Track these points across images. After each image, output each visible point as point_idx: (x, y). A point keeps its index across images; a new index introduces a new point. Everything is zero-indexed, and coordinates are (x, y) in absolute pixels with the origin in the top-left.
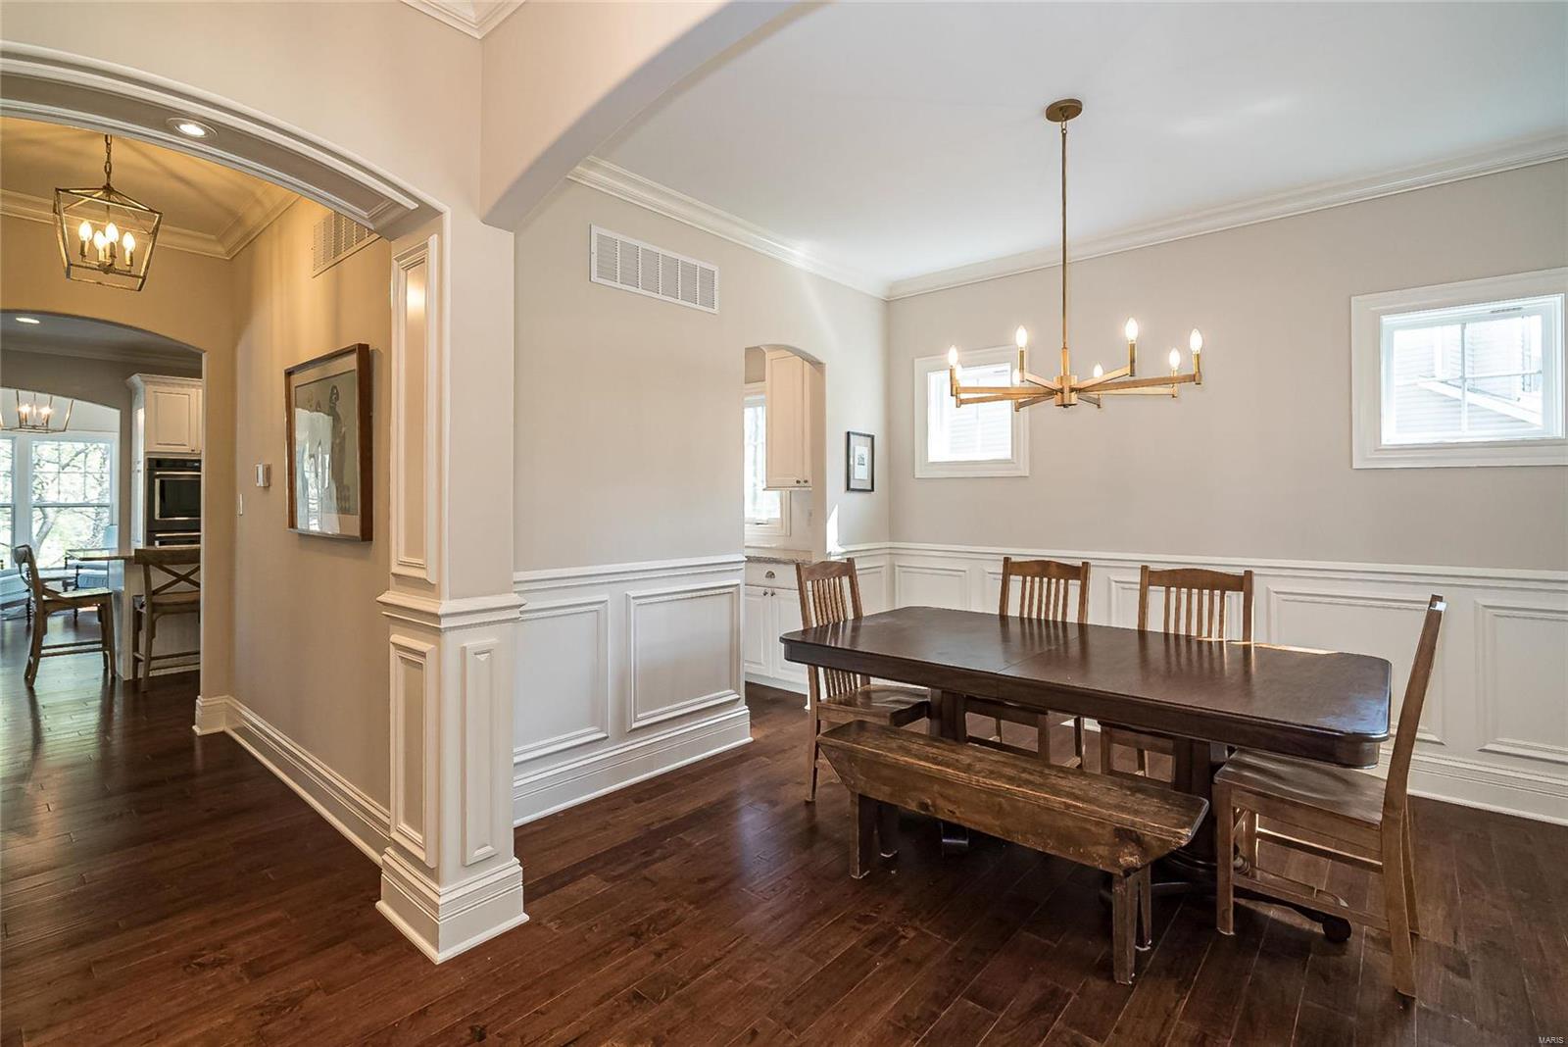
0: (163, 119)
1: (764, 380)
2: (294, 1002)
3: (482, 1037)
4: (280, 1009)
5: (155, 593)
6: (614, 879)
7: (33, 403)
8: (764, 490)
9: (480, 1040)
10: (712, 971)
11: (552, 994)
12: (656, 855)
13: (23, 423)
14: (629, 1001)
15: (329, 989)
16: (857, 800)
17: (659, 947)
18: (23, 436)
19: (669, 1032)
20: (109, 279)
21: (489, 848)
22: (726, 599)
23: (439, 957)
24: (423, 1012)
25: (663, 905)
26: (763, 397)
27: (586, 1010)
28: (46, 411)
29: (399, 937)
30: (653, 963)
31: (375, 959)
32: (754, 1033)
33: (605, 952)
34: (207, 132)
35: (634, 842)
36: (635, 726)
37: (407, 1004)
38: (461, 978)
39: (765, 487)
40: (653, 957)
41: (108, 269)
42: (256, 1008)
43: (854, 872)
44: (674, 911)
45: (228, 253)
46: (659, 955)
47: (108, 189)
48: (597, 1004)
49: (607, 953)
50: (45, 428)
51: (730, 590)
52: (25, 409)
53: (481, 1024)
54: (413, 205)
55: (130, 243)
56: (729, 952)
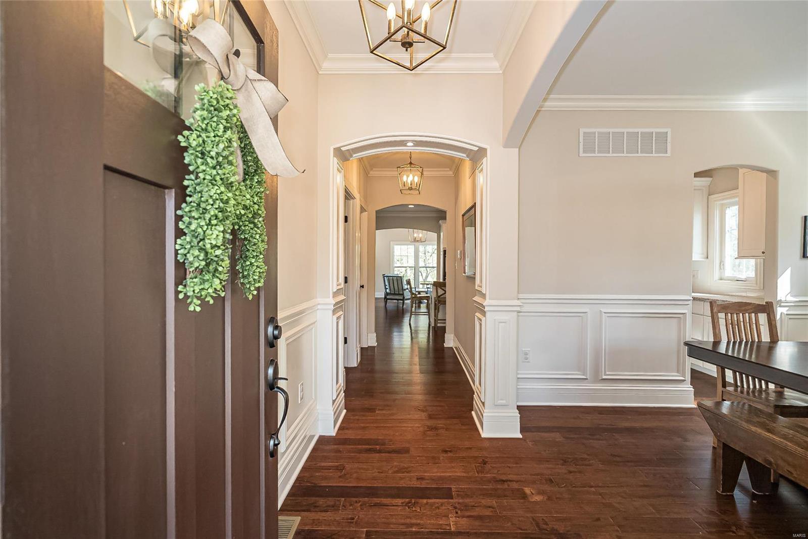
0: (403, 143)
1: (738, 189)
2: (436, 429)
3: (485, 464)
4: (432, 429)
5: (439, 297)
6: (567, 438)
7: (418, 233)
8: (736, 258)
9: (484, 464)
10: (593, 489)
11: (517, 463)
12: (595, 437)
13: (415, 240)
14: (546, 480)
15: (447, 429)
16: (721, 445)
17: (572, 469)
18: (417, 244)
19: (557, 498)
20: (412, 192)
21: (504, 402)
22: (675, 321)
23: (484, 435)
24: (471, 448)
25: (586, 456)
26: (737, 199)
27: (526, 475)
28: (421, 235)
29: (475, 424)
30: (566, 474)
31: (464, 427)
32: (598, 519)
33: (547, 461)
34: (414, 144)
35: (587, 428)
36: (604, 377)
37: (467, 444)
38: (487, 444)
39: (736, 256)
40: (566, 472)
41: (410, 189)
42: (427, 426)
43: (719, 490)
44: (589, 460)
45: (453, 173)
46: (570, 472)
47: (411, 163)
48: (531, 475)
49: (548, 461)
50: (420, 241)
51: (680, 317)
52: (415, 235)
53: (487, 460)
54: (476, 149)
55: (416, 179)
56: (608, 487)
